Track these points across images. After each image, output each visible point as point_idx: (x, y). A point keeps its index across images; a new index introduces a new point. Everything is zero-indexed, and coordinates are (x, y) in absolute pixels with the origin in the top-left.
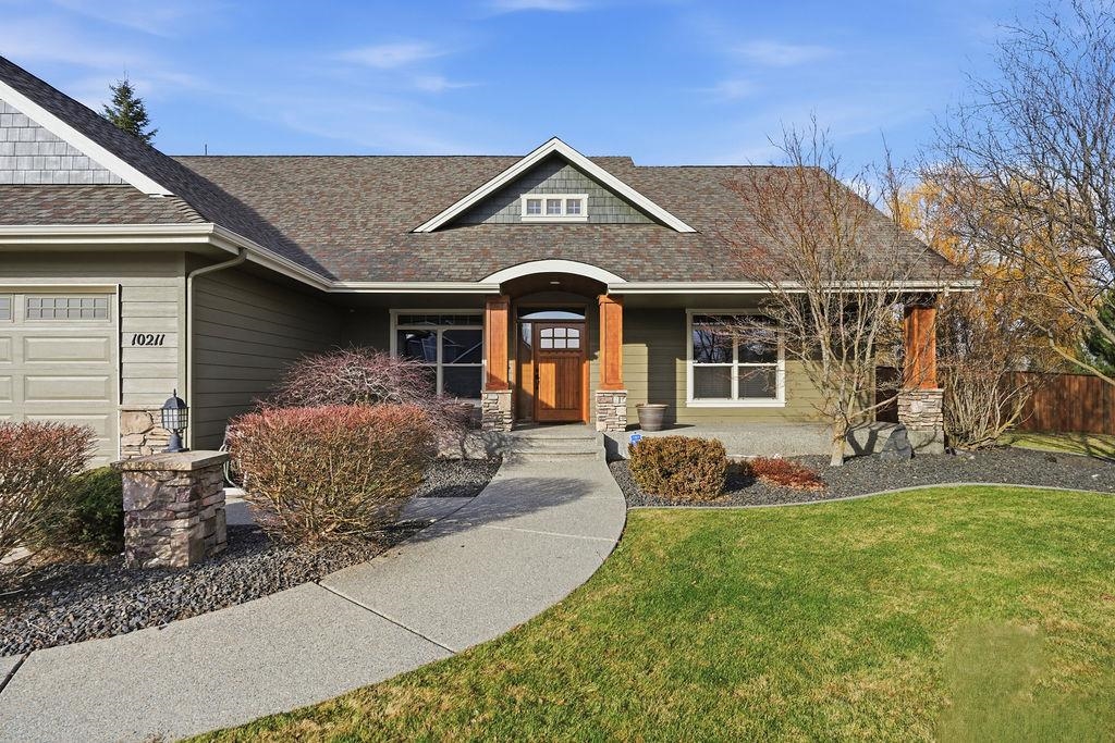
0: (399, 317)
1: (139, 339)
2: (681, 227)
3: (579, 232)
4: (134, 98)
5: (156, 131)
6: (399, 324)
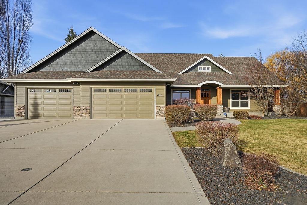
0: (173, 90)
1: (159, 95)
3: (210, 74)
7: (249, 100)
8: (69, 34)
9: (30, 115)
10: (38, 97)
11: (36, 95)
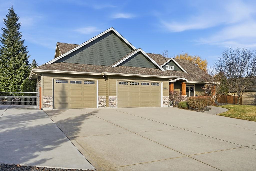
2: (186, 72)
3: (173, 72)
7: (195, 92)
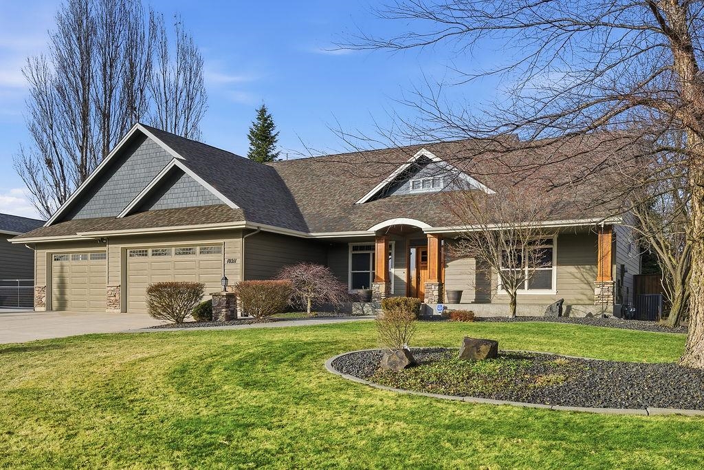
0: (353, 247)
1: (229, 261)
2: (490, 192)
4: (267, 114)
5: (278, 133)
6: (353, 250)
7: (554, 268)
8: (256, 122)
9: (55, 304)
10: (66, 269)
11: (62, 266)
